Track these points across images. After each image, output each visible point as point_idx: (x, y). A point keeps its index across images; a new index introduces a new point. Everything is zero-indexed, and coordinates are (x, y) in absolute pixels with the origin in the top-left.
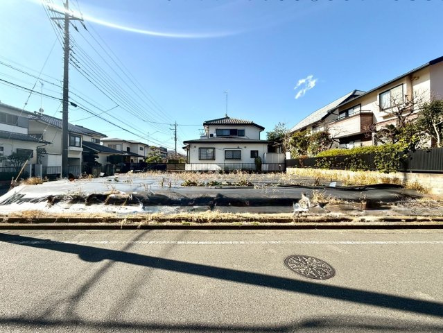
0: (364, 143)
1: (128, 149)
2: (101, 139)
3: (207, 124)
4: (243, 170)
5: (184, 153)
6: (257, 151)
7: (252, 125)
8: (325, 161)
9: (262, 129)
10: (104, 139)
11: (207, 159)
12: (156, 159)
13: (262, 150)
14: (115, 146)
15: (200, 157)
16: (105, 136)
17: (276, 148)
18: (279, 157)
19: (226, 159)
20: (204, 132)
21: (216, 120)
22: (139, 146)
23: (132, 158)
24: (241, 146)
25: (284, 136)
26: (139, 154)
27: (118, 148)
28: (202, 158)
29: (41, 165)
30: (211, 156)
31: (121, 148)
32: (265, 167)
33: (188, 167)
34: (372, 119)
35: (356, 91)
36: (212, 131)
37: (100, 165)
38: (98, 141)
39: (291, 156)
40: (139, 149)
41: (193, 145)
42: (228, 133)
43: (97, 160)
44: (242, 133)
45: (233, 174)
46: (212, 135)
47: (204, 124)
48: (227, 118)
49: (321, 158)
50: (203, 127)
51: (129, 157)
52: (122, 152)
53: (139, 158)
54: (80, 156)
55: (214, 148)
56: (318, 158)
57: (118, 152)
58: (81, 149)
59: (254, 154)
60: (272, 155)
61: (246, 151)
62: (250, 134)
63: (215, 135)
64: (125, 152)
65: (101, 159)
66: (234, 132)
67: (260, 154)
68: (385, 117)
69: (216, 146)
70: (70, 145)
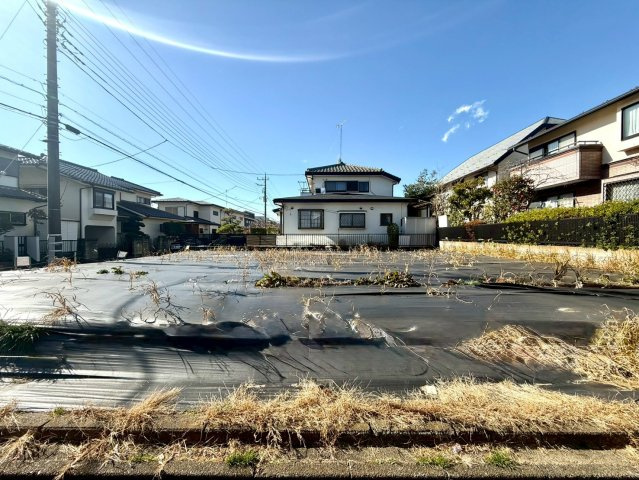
0: (579, 199)
1: (196, 213)
2: (153, 199)
3: (311, 173)
4: (370, 245)
5: (276, 218)
6: (391, 215)
7: (382, 174)
8: (527, 230)
9: (397, 180)
10: (158, 198)
11: (311, 228)
12: (232, 228)
13: (399, 213)
14: (176, 209)
15: (300, 223)
16: (159, 194)
17: (419, 209)
18: (426, 225)
19: (341, 227)
20: (306, 186)
21: (324, 168)
22: (212, 210)
23: (200, 227)
24: (366, 207)
25: (434, 189)
26: (212, 220)
27: (181, 213)
28: (303, 226)
29: (38, 239)
30: (317, 223)
31: (185, 211)
32: (404, 240)
33: (281, 241)
34: (601, 155)
35: (548, 118)
36: (319, 183)
37: (147, 237)
38: (148, 201)
39: (449, 222)
40: (212, 213)
41: (289, 205)
42: (343, 187)
43: (142, 229)
44: (365, 187)
45: (355, 252)
46: (318, 191)
47: (307, 174)
48: (342, 164)
49: (517, 224)
50: (304, 178)
51: (197, 225)
52: (186, 217)
53: (212, 227)
55: (323, 210)
56: (510, 224)
57: (179, 218)
58: (115, 213)
59: (385, 219)
60: (416, 220)
61: (373, 215)
62: (377, 188)
63: (323, 190)
64: (192, 218)
65: (148, 228)
66: (352, 186)
67: (396, 220)
68: (629, 151)
69: (326, 207)
70: (95, 207)
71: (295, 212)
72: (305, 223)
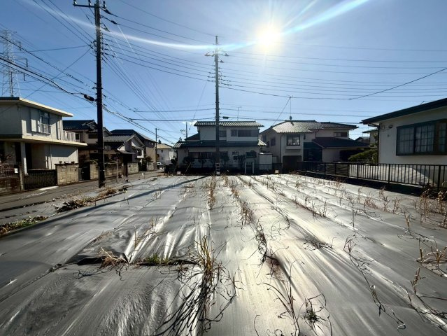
15: (398, 147)
28: (402, 151)
38: (345, 134)
54: (301, 153)
70: (288, 145)
71: (394, 130)
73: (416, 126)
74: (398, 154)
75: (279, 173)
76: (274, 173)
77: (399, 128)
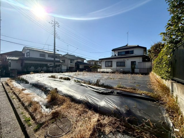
3: (114, 50)
7: (138, 47)
11: (108, 67)
13: (139, 61)
16: (85, 59)
18: (147, 65)
19: (117, 66)
24: (126, 59)
26: (99, 65)
30: (110, 64)
32: (137, 71)
33: (99, 70)
36: (116, 53)
38: (83, 61)
40: (99, 63)
41: (103, 60)
42: (124, 53)
44: (132, 52)
46: (115, 55)
47: (112, 51)
48: (127, 46)
54: (74, 66)
55: (112, 61)
58: (74, 64)
59: (133, 63)
61: (128, 62)
63: (117, 55)
65: (81, 67)
67: (137, 63)
69: (113, 60)
70: (71, 63)
71: (104, 62)
72: (107, 65)
73: (108, 62)
74: (106, 67)
75: (78, 71)
76: (77, 71)
77: (106, 62)
